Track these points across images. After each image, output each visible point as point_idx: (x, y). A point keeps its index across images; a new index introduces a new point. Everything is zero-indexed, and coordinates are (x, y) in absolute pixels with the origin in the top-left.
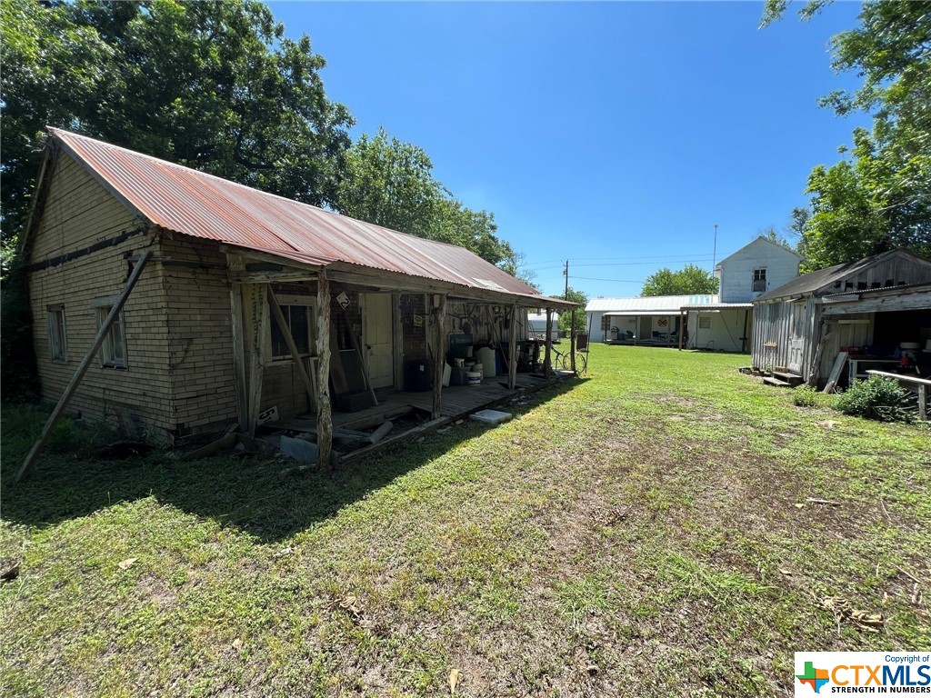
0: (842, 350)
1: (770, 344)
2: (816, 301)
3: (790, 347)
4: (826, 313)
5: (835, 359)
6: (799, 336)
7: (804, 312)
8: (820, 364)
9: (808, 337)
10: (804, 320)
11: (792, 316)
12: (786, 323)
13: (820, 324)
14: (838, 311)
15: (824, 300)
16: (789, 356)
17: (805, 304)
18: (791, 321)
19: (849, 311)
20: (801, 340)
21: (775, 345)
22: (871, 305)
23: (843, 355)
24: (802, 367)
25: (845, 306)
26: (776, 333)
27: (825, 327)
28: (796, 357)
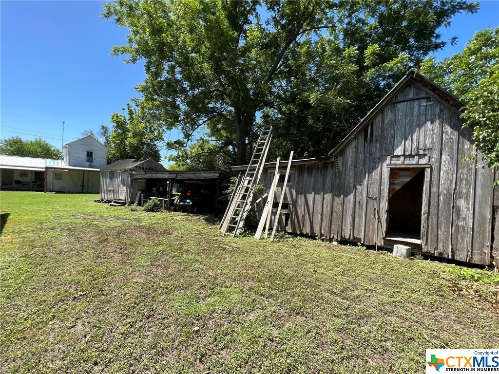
0: (139, 191)
1: (110, 189)
2: (131, 172)
3: (120, 190)
4: (134, 177)
5: (136, 194)
6: (124, 186)
7: (125, 176)
8: (132, 196)
9: (127, 186)
10: (126, 179)
11: (120, 177)
12: (118, 180)
13: (132, 181)
14: (138, 177)
15: (134, 172)
16: (120, 194)
17: (126, 173)
18: (120, 179)
19: (142, 177)
20: (125, 187)
21: (112, 189)
22: (148, 176)
23: (139, 192)
24: (126, 198)
25: (141, 175)
26: (113, 184)
27: (133, 182)
28: (123, 193)
